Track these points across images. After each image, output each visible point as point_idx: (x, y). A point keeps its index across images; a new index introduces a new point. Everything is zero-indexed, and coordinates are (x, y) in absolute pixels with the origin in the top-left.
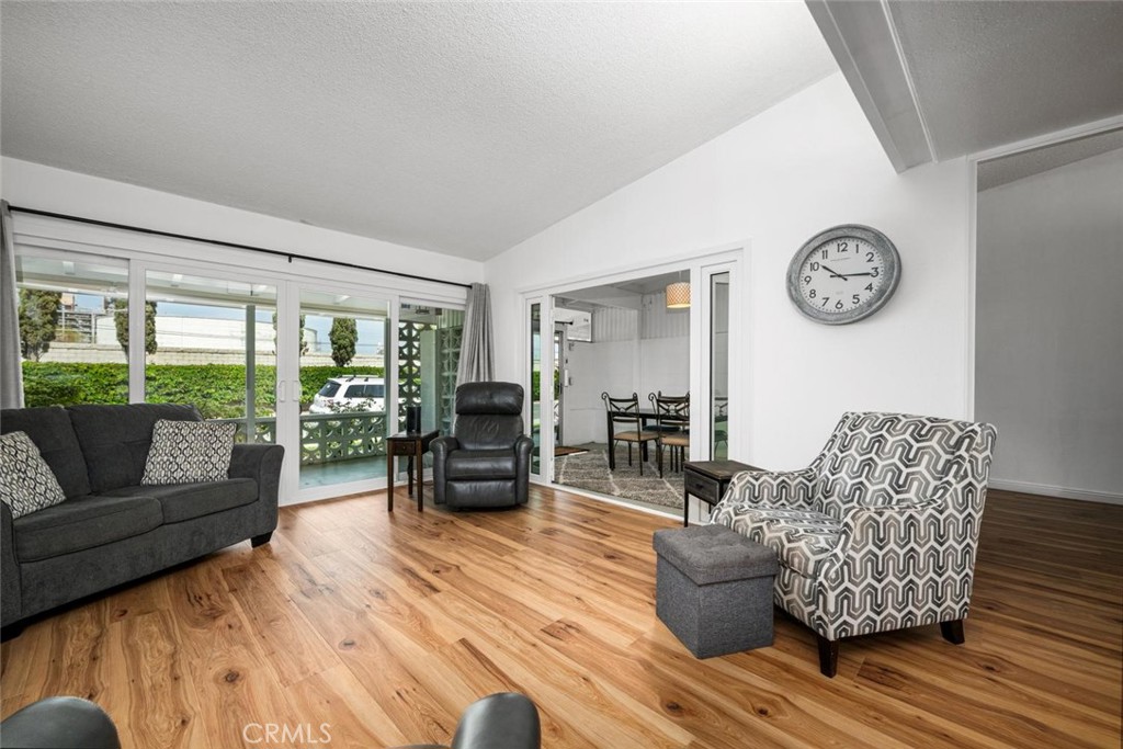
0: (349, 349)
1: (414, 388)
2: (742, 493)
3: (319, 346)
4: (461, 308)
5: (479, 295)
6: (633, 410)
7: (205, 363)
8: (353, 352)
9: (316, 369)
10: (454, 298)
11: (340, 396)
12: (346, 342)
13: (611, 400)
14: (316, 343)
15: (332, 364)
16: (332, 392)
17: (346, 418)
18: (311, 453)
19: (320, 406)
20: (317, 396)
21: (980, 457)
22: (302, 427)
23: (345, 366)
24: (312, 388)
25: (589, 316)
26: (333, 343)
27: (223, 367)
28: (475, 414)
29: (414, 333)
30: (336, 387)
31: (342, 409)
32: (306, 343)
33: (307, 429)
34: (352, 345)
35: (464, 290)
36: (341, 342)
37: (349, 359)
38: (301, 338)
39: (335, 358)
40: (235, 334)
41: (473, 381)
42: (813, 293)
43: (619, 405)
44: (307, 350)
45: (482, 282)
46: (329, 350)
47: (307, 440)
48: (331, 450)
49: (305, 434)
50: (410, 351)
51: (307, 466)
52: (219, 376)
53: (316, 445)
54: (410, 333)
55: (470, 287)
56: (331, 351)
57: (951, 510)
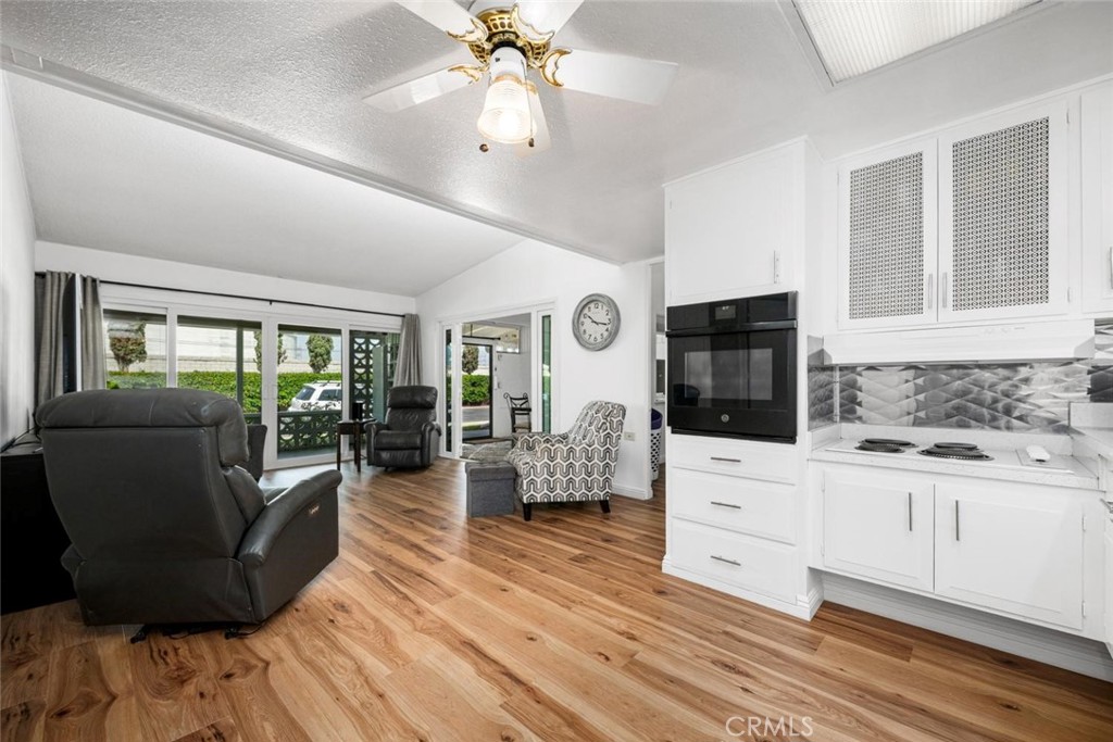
0: (325, 357)
1: (371, 391)
2: (522, 444)
3: (298, 352)
4: (398, 332)
5: (412, 323)
6: (524, 406)
7: (191, 370)
8: (329, 359)
9: (294, 375)
10: (392, 326)
11: (314, 399)
12: (322, 351)
13: (511, 398)
14: (296, 349)
15: (310, 370)
16: (307, 396)
17: (317, 415)
18: (287, 442)
19: (297, 405)
20: (294, 399)
21: (615, 420)
22: (279, 421)
23: (322, 372)
24: (291, 393)
25: (517, 333)
26: (311, 351)
27: (208, 374)
28: (401, 408)
29: (371, 347)
30: (311, 391)
31: (312, 408)
32: (285, 353)
33: (284, 423)
34: (328, 353)
35: (400, 319)
36: (318, 350)
37: (325, 365)
38: (280, 347)
39: (313, 365)
40: (214, 340)
41: (406, 384)
42: (585, 331)
43: (516, 402)
44: (286, 358)
45: (414, 313)
46: (306, 357)
47: (284, 432)
48: (303, 440)
49: (282, 427)
50: (368, 362)
51: (284, 450)
52: (204, 383)
53: (291, 436)
54: (367, 347)
55: (403, 316)
56: (308, 359)
57: (596, 445)
